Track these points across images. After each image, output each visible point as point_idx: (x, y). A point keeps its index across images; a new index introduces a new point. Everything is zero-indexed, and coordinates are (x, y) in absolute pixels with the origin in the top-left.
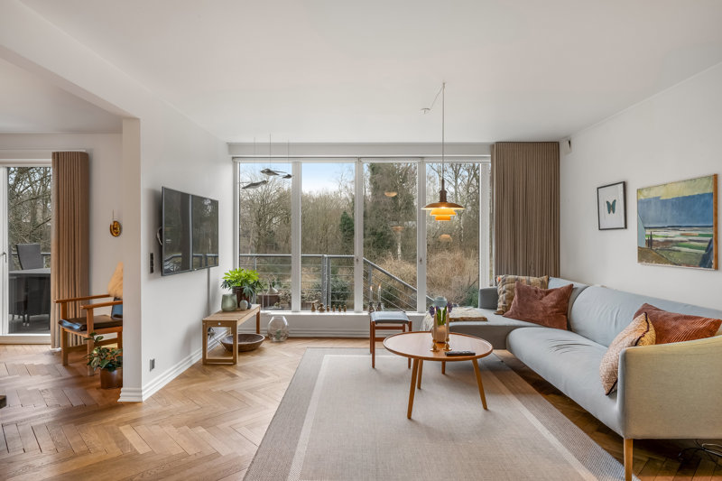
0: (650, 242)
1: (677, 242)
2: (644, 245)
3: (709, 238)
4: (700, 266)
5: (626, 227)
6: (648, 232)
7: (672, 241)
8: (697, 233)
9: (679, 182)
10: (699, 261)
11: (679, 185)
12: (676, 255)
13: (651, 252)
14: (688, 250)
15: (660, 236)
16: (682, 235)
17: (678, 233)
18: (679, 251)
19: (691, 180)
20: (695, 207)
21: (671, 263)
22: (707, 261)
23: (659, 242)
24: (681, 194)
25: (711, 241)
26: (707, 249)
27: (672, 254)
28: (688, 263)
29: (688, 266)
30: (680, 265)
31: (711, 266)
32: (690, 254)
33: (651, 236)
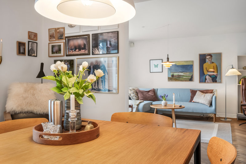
0: (173, 76)
2: (170, 76)
4: (189, 81)
5: (162, 72)
6: (172, 73)
7: (180, 75)
8: (188, 73)
9: (183, 61)
10: (189, 80)
12: (182, 79)
13: (172, 78)
15: (176, 74)
16: (184, 74)
17: (182, 73)
18: (183, 78)
19: (187, 61)
20: (188, 67)
21: (180, 80)
22: (191, 79)
23: (176, 76)
24: (183, 64)
25: (192, 75)
26: (191, 77)
27: (180, 78)
28: (186, 80)
29: (186, 81)
30: (183, 81)
31: (192, 81)
32: (186, 78)
33: (173, 74)
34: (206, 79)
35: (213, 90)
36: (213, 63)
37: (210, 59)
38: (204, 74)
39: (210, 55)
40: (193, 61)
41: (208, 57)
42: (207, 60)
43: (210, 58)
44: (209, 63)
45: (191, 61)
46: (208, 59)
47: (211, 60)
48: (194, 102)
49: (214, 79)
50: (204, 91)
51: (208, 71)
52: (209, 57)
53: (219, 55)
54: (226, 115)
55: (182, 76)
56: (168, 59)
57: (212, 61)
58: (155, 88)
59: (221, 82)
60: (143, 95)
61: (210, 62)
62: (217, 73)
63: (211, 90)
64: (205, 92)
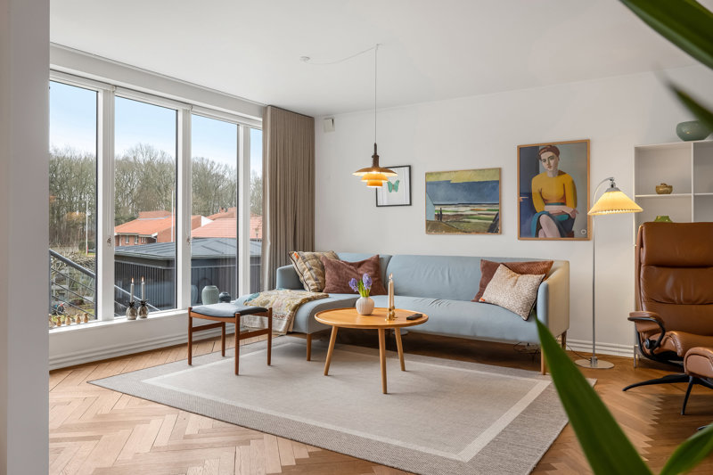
0: (440, 216)
1: (467, 215)
2: (433, 219)
3: (496, 212)
4: (488, 232)
5: (410, 204)
6: (438, 208)
7: (462, 215)
8: (486, 208)
9: (469, 171)
10: (487, 229)
11: (470, 173)
12: (465, 225)
13: (438, 224)
14: (477, 221)
15: (448, 211)
16: (472, 210)
17: (468, 208)
18: (469, 222)
19: (480, 170)
20: (484, 189)
21: (461, 231)
22: (494, 228)
23: (449, 216)
24: (471, 181)
25: (497, 214)
26: (494, 220)
27: (462, 225)
28: (477, 230)
29: (477, 232)
30: (470, 232)
31: (496, 232)
32: (479, 224)
33: (441, 211)
34: (539, 227)
35: (552, 263)
36: (561, 173)
37: (552, 162)
38: (535, 212)
39: (553, 148)
40: (500, 170)
41: (545, 156)
42: (543, 165)
43: (551, 158)
44: (550, 175)
45: (493, 169)
46: (545, 161)
47: (556, 164)
48: (484, 302)
49: (566, 229)
50: (523, 264)
51: (546, 202)
52: (550, 154)
53: (583, 147)
54: (594, 345)
55: (467, 216)
56: (376, 158)
57: (559, 168)
58: (383, 253)
59: (586, 238)
60: (337, 274)
61: (553, 171)
62: (576, 205)
63: (544, 263)
64: (525, 268)
